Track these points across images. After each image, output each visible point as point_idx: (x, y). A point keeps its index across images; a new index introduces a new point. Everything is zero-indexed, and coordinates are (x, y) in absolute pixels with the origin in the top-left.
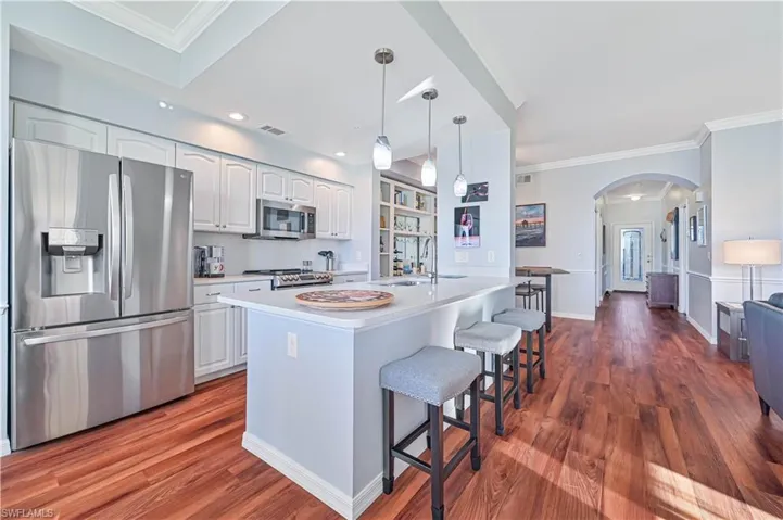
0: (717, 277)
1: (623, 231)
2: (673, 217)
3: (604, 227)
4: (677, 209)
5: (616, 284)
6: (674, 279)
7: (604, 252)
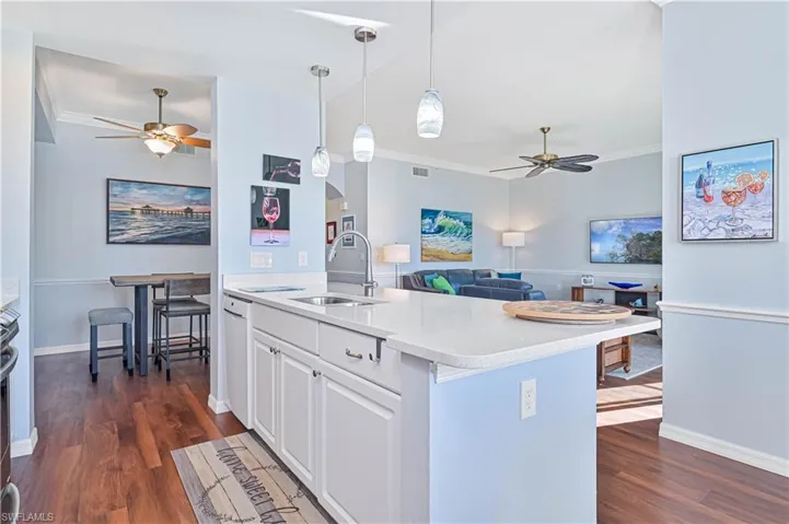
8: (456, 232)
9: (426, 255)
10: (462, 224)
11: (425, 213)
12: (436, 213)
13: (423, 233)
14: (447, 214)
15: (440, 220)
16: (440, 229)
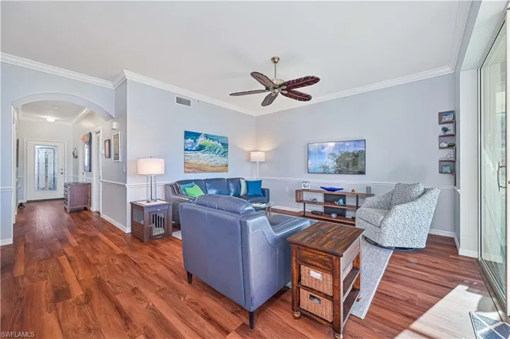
0: (130, 183)
1: (37, 147)
2: (88, 139)
3: (18, 141)
4: (90, 134)
5: (31, 194)
6: (88, 186)
7: (17, 166)
8: (215, 150)
9: (189, 167)
10: (220, 145)
11: (188, 134)
12: (198, 135)
13: (186, 150)
14: (207, 136)
15: (201, 141)
16: (201, 148)
